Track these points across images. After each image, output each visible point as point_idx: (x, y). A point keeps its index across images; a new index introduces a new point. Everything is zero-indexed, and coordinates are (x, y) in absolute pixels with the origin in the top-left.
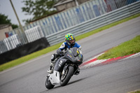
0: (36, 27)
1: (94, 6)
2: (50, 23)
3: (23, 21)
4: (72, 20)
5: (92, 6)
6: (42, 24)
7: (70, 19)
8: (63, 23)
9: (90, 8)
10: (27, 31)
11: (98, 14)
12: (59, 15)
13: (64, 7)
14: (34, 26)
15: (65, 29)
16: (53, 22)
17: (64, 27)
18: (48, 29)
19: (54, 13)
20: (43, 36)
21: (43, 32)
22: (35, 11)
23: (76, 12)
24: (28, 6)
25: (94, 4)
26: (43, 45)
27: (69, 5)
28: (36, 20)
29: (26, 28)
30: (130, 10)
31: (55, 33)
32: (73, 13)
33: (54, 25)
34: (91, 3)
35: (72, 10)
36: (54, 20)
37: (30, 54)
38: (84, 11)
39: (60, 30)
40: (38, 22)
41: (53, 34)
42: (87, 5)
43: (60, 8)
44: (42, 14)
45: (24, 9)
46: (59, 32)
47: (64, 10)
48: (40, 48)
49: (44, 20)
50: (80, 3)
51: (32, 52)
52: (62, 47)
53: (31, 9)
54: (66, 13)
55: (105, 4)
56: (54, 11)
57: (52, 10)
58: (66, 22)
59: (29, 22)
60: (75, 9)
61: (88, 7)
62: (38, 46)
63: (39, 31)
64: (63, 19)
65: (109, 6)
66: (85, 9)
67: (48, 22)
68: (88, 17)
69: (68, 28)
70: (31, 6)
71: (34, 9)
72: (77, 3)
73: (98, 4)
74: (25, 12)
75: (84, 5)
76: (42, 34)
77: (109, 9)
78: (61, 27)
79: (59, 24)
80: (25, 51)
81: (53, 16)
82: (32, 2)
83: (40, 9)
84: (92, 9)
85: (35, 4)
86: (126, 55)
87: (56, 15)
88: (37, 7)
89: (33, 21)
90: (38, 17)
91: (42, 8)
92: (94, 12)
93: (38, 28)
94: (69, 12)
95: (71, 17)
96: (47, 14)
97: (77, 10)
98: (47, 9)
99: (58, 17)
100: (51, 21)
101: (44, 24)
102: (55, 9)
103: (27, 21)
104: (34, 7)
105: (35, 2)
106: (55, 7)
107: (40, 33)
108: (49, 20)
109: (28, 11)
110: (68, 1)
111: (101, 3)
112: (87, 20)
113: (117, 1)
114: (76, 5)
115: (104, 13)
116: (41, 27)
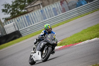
0: (12, 23)
1: (53, 9)
2: (22, 20)
3: (3, 19)
4: (38, 18)
5: (52, 9)
6: (16, 21)
7: (36, 18)
8: (31, 21)
9: (51, 10)
10: (5, 26)
11: (56, 14)
12: (29, 14)
13: (32, 9)
14: (11, 22)
15: (33, 25)
16: (25, 20)
17: (32, 23)
18: (20, 25)
19: (25, 13)
20: (17, 29)
21: (17, 27)
22: (11, 12)
23: (41, 13)
24: (7, 8)
25: (53, 7)
26: (17, 36)
27: (35, 7)
28: (12, 18)
29: (5, 24)
30: (78, 11)
31: (26, 27)
32: (38, 13)
34: (51, 6)
36: (25, 18)
37: (8, 42)
38: (46, 12)
39: (29, 25)
40: (13, 20)
43: (29, 10)
44: (16, 14)
45: (3, 11)
46: (28, 27)
47: (32, 11)
48: (15, 38)
49: (18, 18)
50: (43, 6)
51: (10, 41)
52: (42, 34)
53: (9, 11)
54: (33, 13)
55: (61, 7)
56: (25, 12)
57: (23, 11)
58: (33, 20)
59: (7, 19)
60: (40, 11)
62: (13, 37)
63: (14, 26)
64: (31, 18)
65: (64, 9)
66: (47, 10)
67: (21, 20)
68: (49, 16)
69: (35, 24)
70: (8, 8)
71: (10, 10)
72: (41, 6)
73: (56, 7)
74: (4, 13)
75: (46, 7)
77: (64, 10)
79: (29, 21)
80: (4, 41)
81: (24, 16)
82: (10, 6)
83: (15, 11)
84: (52, 10)
85: (11, 7)
86: (76, 43)
87: (26, 15)
88: (13, 9)
89: (10, 19)
90: (13, 16)
91: (16, 10)
92: (53, 12)
93: (14, 24)
94: (35, 12)
95: (37, 16)
96: (20, 14)
97: (41, 11)
98: (20, 11)
99: (28, 16)
100: (23, 19)
101: (18, 21)
102: (26, 10)
103: (6, 19)
104: (11, 9)
105: (11, 5)
106: (25, 9)
107: (15, 27)
108: (22, 18)
109: (6, 12)
110: (35, 4)
111: (58, 6)
112: (49, 18)
113: (69, 5)
114: (40, 8)
115: (60, 14)
116: (16, 23)
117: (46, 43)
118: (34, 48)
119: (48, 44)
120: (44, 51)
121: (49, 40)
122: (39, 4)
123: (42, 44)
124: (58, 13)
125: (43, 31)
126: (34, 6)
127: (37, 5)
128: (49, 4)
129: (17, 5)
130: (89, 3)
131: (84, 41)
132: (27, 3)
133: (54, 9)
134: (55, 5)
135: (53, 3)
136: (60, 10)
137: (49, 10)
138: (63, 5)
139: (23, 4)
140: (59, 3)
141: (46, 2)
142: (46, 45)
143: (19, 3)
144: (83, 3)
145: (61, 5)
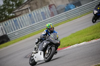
4: (26, 22)
5: (40, 13)
6: (4, 25)
7: (25, 22)
8: (19, 25)
9: (39, 14)
11: (44, 18)
12: (17, 18)
13: (20, 13)
15: (21, 29)
16: (12, 24)
17: (20, 27)
19: (13, 17)
20: (5, 33)
21: (5, 30)
23: (29, 17)
25: (42, 11)
26: (5, 40)
27: (24, 11)
30: (67, 15)
31: (14, 31)
32: (27, 17)
33: (13, 26)
34: (39, 11)
35: (26, 15)
36: (13, 22)
38: (35, 16)
39: (17, 29)
40: (1, 24)
41: (12, 32)
42: (37, 11)
43: (17, 14)
44: (4, 18)
46: (16, 31)
47: (20, 15)
49: (5, 22)
50: (32, 10)
52: (44, 33)
54: (21, 17)
55: (49, 11)
56: (13, 16)
57: (11, 15)
58: (22, 24)
60: (28, 15)
61: (38, 13)
63: (2, 30)
64: (19, 22)
66: (35, 14)
67: (9, 24)
68: (37, 20)
69: (23, 28)
72: (30, 10)
73: (44, 11)
75: (34, 11)
76: (4, 32)
77: (52, 15)
78: (18, 27)
79: (17, 25)
81: (12, 20)
84: (40, 14)
86: (64, 47)
87: (14, 19)
88: (1, 13)
90: (1, 20)
91: (4, 14)
92: (41, 16)
94: (24, 16)
95: (25, 20)
96: (8, 18)
97: (30, 15)
98: (8, 15)
99: (16, 20)
100: (11, 23)
101: (6, 25)
102: (14, 14)
106: (13, 13)
108: (9, 22)
110: (23, 8)
111: (47, 10)
112: (37, 22)
113: (58, 9)
114: (29, 12)
115: (48, 18)
116: (4, 27)
117: (49, 42)
118: (35, 48)
119: (51, 44)
120: (47, 51)
121: (52, 40)
122: (27, 9)
123: (45, 44)
124: (46, 17)
125: (45, 31)
126: (22, 10)
127: (25, 9)
128: (37, 8)
129: (5, 9)
130: (77, 8)
131: (72, 45)
132: (15, 7)
133: (42, 13)
134: (44, 9)
135: (41, 7)
136: (48, 14)
137: (37, 14)
138: (51, 9)
139: (11, 8)
140: (48, 7)
141: (34, 6)
142: (49, 44)
143: (7, 7)
144: (71, 7)
145: (50, 9)
